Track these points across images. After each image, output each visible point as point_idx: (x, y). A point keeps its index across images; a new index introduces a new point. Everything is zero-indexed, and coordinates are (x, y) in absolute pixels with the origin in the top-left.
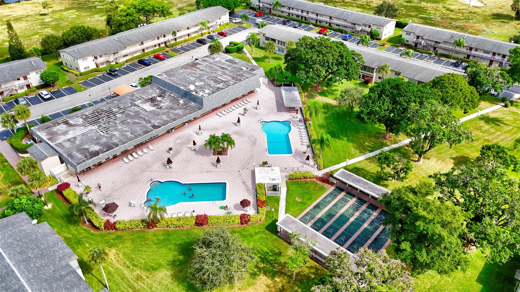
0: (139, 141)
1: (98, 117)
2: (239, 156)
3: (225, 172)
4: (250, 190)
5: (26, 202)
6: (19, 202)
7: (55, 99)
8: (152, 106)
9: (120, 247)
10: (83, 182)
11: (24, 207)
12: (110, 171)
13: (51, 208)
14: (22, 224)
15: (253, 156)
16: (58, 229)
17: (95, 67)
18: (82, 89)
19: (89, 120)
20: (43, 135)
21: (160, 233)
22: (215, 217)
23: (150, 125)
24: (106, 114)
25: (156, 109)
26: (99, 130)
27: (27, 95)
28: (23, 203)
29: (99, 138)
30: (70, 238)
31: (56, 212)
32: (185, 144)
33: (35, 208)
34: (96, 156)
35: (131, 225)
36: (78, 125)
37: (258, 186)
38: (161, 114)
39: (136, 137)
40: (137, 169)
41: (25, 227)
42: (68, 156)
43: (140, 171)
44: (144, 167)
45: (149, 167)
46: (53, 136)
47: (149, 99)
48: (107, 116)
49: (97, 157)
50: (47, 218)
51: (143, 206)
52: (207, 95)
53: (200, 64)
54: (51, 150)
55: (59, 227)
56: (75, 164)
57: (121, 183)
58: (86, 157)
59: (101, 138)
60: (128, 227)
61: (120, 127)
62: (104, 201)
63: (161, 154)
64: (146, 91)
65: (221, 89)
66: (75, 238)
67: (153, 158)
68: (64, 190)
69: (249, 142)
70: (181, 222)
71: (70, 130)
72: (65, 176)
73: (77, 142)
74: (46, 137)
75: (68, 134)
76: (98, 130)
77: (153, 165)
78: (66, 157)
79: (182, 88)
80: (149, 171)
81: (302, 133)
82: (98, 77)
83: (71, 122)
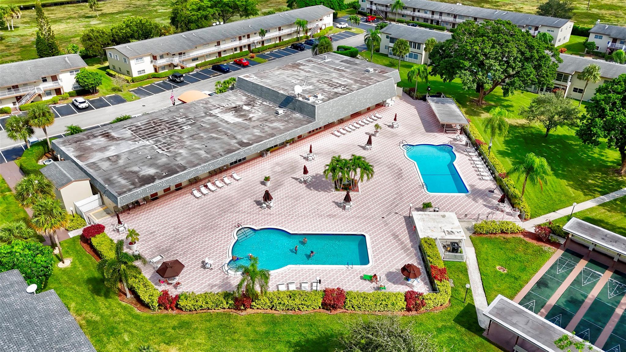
0: (219, 164)
1: (155, 129)
2: (377, 194)
3: (358, 217)
4: (408, 249)
5: (21, 252)
6: (9, 251)
7: (94, 109)
8: (237, 117)
9: (186, 343)
10: (126, 225)
11: (18, 260)
12: (171, 209)
13: (70, 267)
14: (8, 292)
15: (402, 194)
16: (77, 303)
17: (152, 71)
18: (134, 97)
19: (141, 132)
20: (70, 151)
21: (259, 320)
22: (359, 295)
23: (235, 141)
24: (167, 125)
25: (243, 120)
26: (157, 146)
27: (55, 104)
28: (16, 252)
29: (156, 158)
30: (97, 322)
31: (78, 273)
32: (289, 173)
33: (37, 264)
34: (149, 183)
35: (207, 303)
36: (125, 139)
37: (426, 242)
38: (250, 127)
39: (214, 157)
40: (214, 208)
41: (12, 298)
42: (104, 182)
43: (219, 212)
44: (226, 205)
45: (233, 205)
46: (84, 153)
47: (232, 108)
48: (169, 128)
49: (152, 184)
50: (60, 283)
51: (227, 269)
52: (320, 102)
53: (304, 65)
54: (79, 172)
55: (79, 301)
56: (116, 194)
57: (188, 230)
58: (133, 184)
59: (159, 157)
60: (201, 306)
61: (188, 143)
62: (159, 258)
63: (252, 187)
64: (227, 98)
65: (341, 94)
66: (105, 323)
67: (240, 193)
68: (94, 236)
69: (390, 173)
70: (297, 301)
71: (111, 145)
72: (98, 216)
73: (121, 162)
74: (74, 153)
75: (108, 150)
76: (154, 146)
77: (239, 202)
78: (102, 182)
79: (282, 92)
80: (234, 211)
81: (476, 162)
82: (157, 84)
83: (113, 134)
